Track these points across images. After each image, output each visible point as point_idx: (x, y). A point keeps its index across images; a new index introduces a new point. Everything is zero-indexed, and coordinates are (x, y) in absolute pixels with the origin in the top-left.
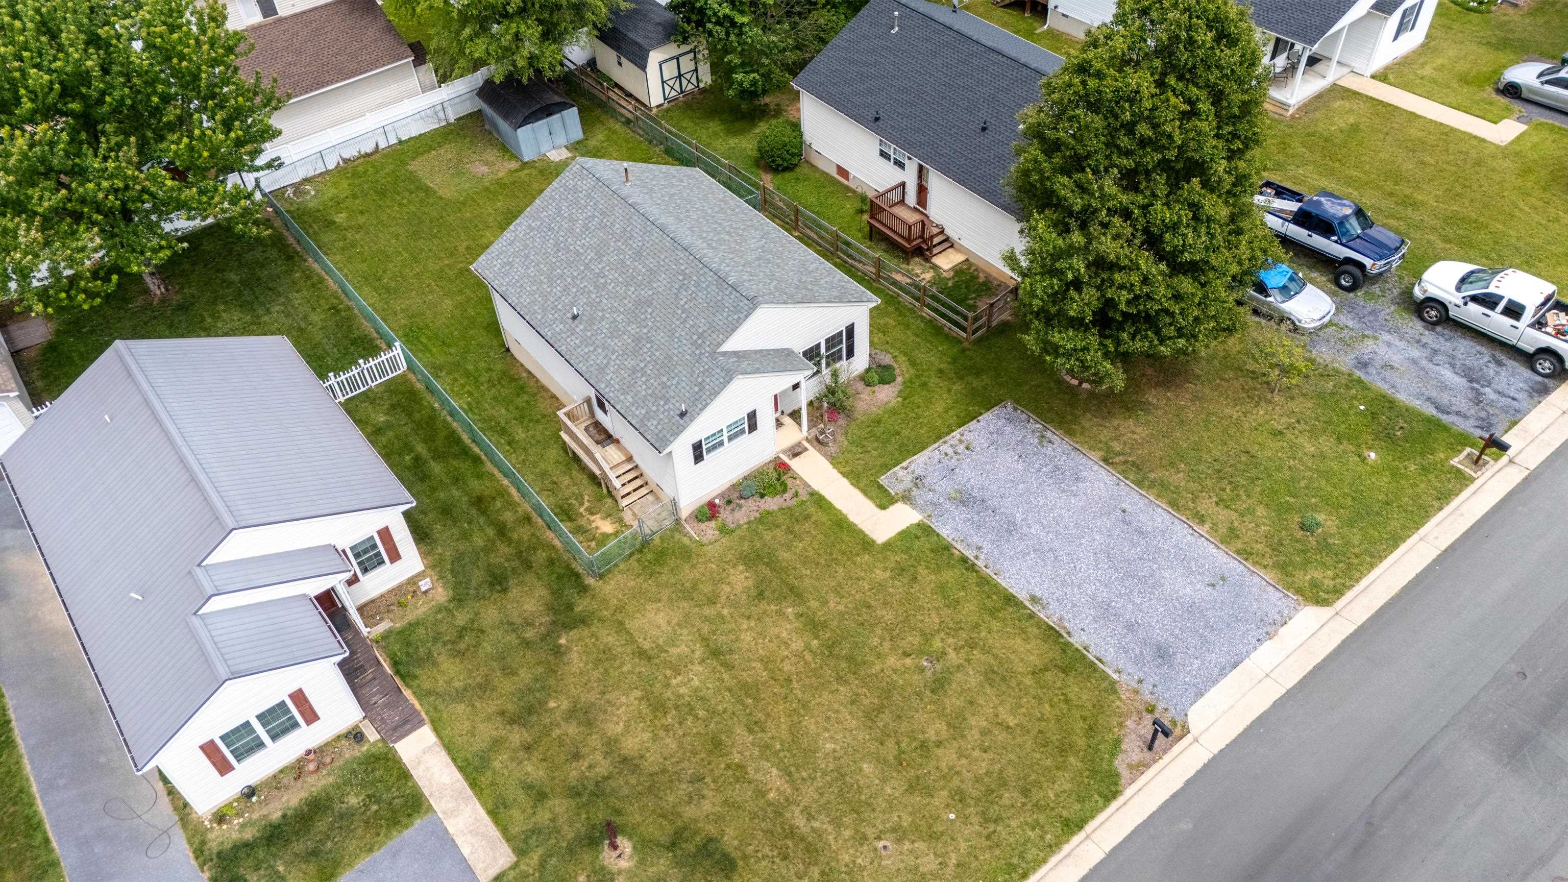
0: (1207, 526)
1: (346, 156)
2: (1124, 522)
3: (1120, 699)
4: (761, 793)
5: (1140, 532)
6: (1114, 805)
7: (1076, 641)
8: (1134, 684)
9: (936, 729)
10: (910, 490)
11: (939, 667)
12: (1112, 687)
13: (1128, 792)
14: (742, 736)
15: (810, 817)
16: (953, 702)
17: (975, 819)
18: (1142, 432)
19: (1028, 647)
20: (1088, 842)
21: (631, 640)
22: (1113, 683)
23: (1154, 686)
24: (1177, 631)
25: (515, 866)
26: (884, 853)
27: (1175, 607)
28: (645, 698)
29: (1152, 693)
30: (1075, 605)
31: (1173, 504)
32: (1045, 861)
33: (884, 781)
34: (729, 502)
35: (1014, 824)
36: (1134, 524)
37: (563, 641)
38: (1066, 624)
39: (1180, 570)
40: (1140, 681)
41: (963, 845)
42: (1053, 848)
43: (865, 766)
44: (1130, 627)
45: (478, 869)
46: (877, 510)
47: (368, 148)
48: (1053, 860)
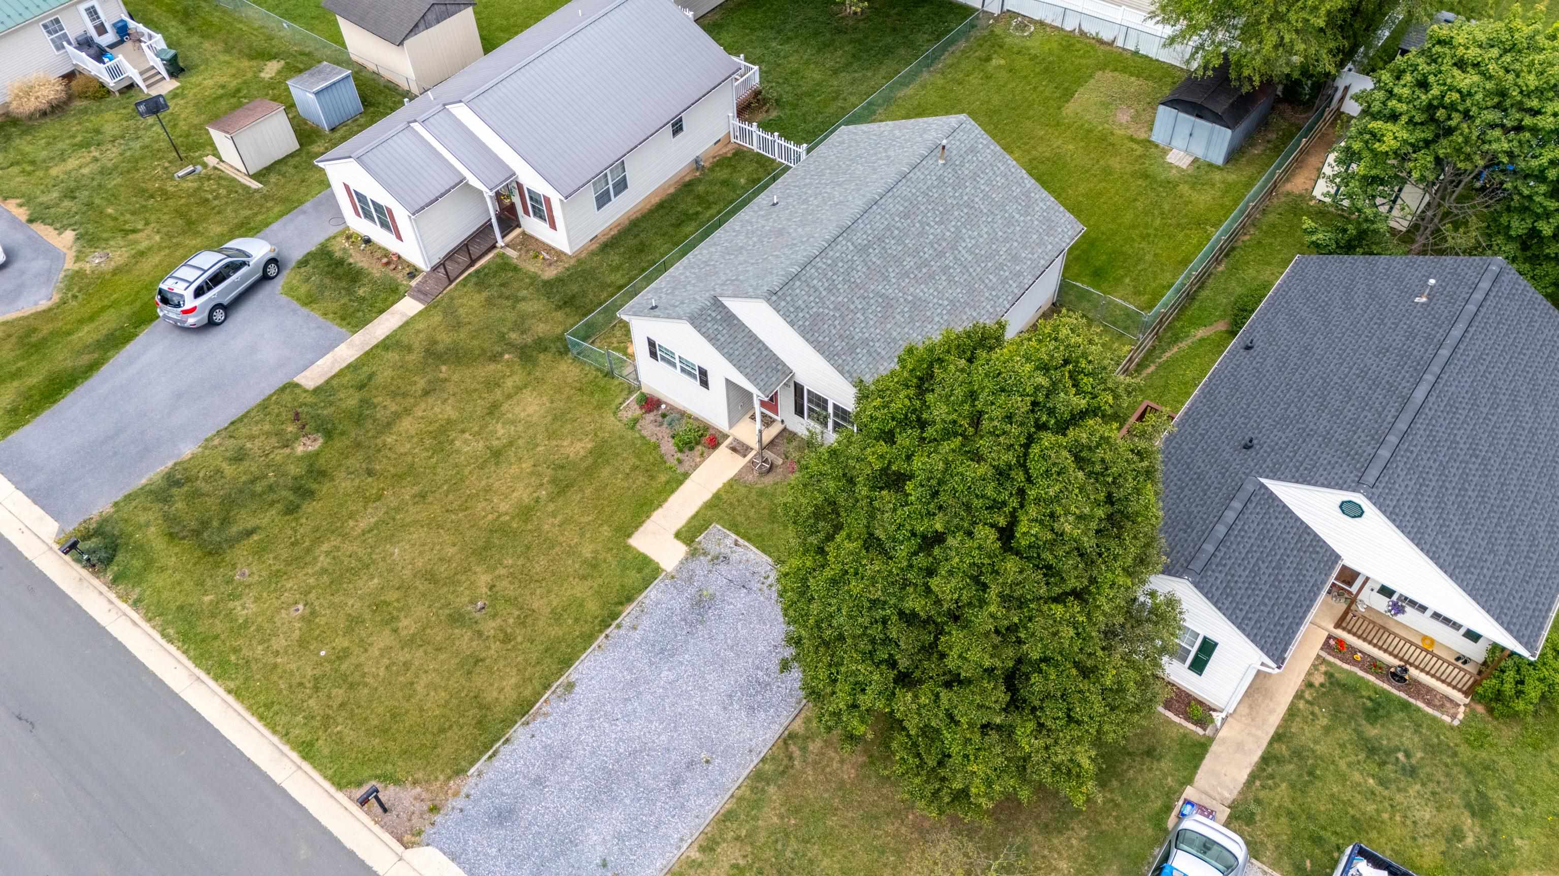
0: (695, 854)
1: (1085, 28)
2: (690, 765)
3: (449, 778)
4: (351, 516)
5: (676, 783)
6: (327, 785)
7: (519, 733)
8: (465, 790)
9: (407, 625)
10: (705, 554)
11: (478, 615)
12: (460, 772)
13: (340, 796)
14: (408, 493)
15: (327, 553)
16: (438, 635)
17: (317, 672)
18: (848, 773)
19: (507, 689)
20: (294, 768)
21: (509, 397)
22: (464, 771)
23: (461, 810)
24: (535, 829)
25: (306, 391)
26: (293, 609)
27: (568, 824)
28: (449, 421)
29: (453, 808)
30: (565, 725)
31: (727, 817)
32: (275, 732)
33: (361, 598)
34: (664, 416)
35: (312, 702)
36: (688, 774)
37: (507, 356)
38: (539, 719)
39: (624, 828)
40: (468, 796)
41: (293, 666)
42: (285, 736)
43: (376, 581)
44: (538, 781)
45: (307, 373)
46: (674, 530)
47: (1106, 36)
48: (275, 739)
